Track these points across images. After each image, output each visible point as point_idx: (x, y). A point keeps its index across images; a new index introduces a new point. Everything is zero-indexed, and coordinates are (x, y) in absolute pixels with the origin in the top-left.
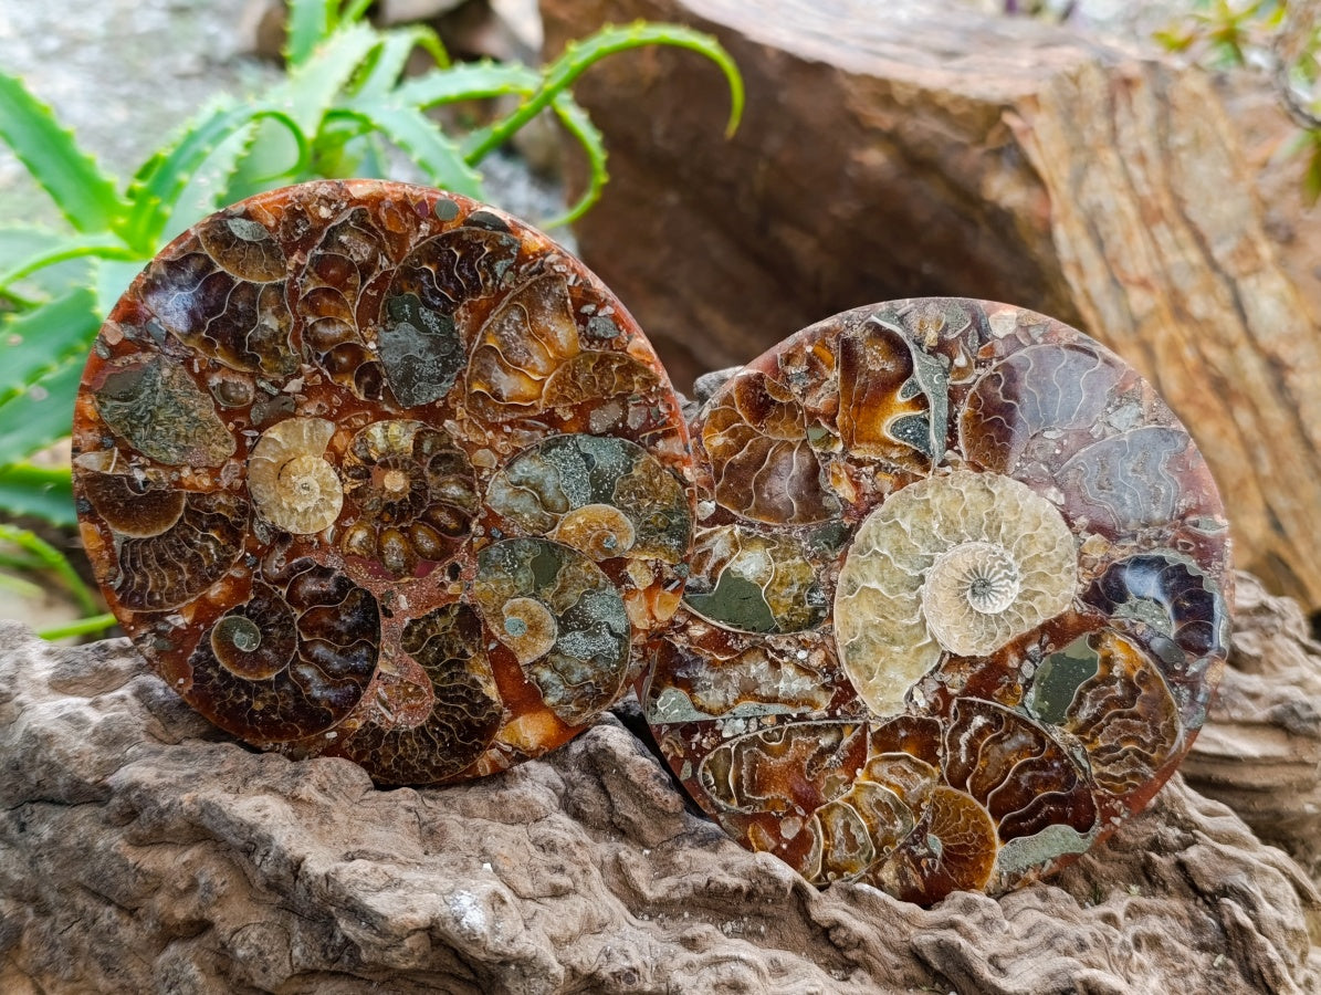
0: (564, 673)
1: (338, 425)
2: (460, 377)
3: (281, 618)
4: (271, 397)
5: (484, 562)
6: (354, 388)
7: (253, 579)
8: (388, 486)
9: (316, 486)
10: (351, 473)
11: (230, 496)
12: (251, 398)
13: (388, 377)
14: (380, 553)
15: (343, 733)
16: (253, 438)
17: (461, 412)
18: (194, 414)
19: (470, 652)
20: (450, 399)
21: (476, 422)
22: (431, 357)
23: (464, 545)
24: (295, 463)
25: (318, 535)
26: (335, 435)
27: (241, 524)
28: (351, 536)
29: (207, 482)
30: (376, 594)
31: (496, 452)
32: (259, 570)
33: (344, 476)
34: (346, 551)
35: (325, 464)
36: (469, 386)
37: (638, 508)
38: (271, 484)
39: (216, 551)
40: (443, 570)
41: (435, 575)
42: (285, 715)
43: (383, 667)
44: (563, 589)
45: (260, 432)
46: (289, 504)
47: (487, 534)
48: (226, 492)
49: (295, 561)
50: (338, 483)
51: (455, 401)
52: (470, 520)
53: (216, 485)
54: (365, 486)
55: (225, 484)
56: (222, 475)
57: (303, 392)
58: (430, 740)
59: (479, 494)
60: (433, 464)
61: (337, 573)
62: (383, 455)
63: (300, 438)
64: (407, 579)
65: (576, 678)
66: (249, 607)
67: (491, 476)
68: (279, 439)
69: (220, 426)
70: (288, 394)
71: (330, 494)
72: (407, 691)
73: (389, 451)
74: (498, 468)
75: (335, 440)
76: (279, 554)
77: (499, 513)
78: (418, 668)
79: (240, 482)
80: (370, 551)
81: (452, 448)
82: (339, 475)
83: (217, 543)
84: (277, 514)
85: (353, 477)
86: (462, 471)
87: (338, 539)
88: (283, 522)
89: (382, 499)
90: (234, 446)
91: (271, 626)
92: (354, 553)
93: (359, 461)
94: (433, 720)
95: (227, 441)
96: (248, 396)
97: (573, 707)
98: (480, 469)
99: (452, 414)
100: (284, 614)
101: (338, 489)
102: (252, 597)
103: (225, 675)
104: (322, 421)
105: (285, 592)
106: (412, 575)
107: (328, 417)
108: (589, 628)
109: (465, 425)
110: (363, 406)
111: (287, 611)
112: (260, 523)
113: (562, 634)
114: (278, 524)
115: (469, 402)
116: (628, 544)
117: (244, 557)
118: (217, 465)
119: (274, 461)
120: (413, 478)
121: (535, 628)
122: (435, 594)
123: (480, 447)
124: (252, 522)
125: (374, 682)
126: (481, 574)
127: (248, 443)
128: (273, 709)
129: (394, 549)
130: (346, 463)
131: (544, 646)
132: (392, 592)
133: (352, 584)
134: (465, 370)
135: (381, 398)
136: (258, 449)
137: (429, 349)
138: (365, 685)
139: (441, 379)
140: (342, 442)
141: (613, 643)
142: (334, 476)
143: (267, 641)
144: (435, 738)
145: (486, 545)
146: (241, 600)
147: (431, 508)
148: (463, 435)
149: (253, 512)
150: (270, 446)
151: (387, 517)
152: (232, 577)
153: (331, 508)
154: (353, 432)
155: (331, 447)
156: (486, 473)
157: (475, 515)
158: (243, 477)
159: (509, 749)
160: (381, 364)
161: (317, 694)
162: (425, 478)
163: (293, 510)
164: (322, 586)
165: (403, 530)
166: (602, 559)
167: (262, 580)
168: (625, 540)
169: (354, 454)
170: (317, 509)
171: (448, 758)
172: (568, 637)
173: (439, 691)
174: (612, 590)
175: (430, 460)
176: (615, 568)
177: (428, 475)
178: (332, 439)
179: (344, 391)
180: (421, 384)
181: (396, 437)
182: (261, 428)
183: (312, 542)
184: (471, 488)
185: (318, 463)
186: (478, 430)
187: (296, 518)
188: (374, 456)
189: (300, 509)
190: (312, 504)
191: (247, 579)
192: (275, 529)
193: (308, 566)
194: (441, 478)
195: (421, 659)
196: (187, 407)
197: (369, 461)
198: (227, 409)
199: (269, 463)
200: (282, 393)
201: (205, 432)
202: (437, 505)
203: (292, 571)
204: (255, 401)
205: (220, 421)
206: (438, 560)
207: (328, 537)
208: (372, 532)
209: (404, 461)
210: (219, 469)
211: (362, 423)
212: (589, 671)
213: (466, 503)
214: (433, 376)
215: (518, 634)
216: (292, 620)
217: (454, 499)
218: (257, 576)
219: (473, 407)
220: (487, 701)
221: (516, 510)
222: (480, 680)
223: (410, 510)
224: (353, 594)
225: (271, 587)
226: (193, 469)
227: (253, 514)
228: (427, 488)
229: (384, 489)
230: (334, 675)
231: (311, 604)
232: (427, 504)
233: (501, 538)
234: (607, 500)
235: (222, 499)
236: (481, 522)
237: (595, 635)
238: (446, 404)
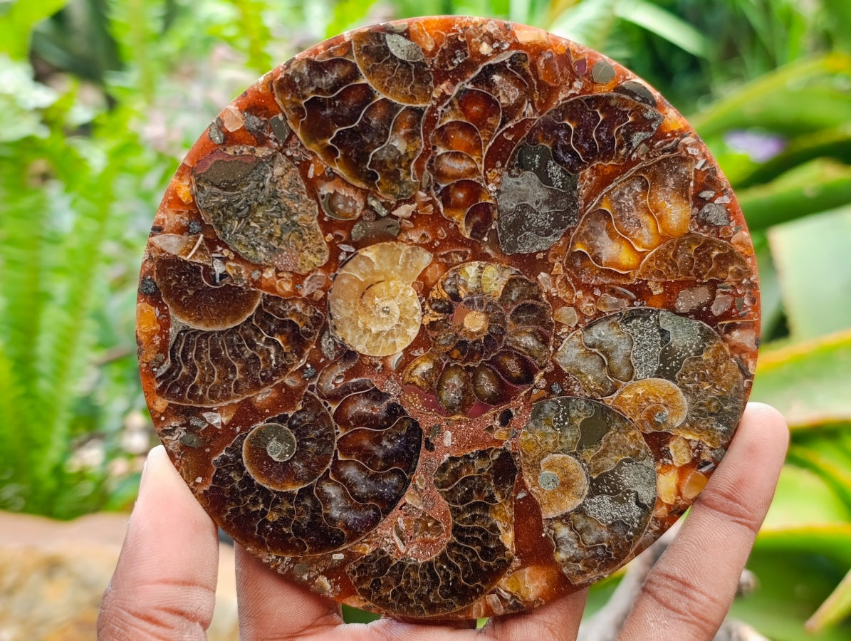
0: (579, 533)
1: (435, 257)
2: (567, 234)
3: (322, 434)
4: (378, 217)
5: (536, 414)
6: (462, 226)
7: (306, 390)
8: (467, 325)
9: (397, 312)
10: (434, 306)
11: (307, 304)
12: (358, 214)
13: (498, 220)
14: (439, 388)
15: (350, 556)
16: (348, 254)
17: (558, 268)
18: (295, 218)
19: (498, 497)
20: (551, 253)
21: (569, 280)
22: (546, 210)
23: (523, 394)
24: (382, 286)
25: (384, 359)
26: (430, 266)
27: (310, 335)
28: (416, 366)
29: (288, 287)
30: (424, 427)
31: (579, 311)
32: (315, 383)
33: (427, 307)
34: (407, 379)
35: (411, 292)
36: (573, 244)
37: (697, 390)
38: (352, 302)
39: (277, 357)
40: (495, 415)
41: (486, 418)
42: (297, 530)
43: (409, 498)
44: (605, 452)
45: (357, 249)
46: (365, 324)
47: (549, 389)
48: (304, 300)
49: (354, 380)
50: (420, 313)
51: (555, 256)
52: (536, 372)
53: (296, 292)
54: (445, 321)
55: (305, 292)
56: (305, 283)
57: (411, 219)
58: (434, 576)
59: (551, 349)
60: (517, 311)
61: (391, 400)
62: (470, 294)
63: (394, 262)
64: (458, 417)
65: (590, 539)
66: (293, 417)
67: (568, 334)
68: (374, 260)
69: (318, 234)
70: (396, 218)
71: (407, 321)
72: (426, 524)
73: (478, 290)
74: (577, 327)
75: (429, 271)
76: (340, 370)
77: (565, 369)
78: (444, 504)
79: (321, 294)
80: (431, 384)
81: (539, 300)
82: (423, 305)
83: (279, 348)
84: (349, 331)
85: (436, 309)
86: (542, 324)
87: (402, 366)
88: (352, 340)
89: (457, 336)
90: (326, 257)
91: (312, 440)
92: (414, 383)
93: (446, 295)
94: (443, 558)
95: (320, 251)
96: (355, 211)
97: (580, 566)
98: (560, 325)
99: (548, 268)
100: (327, 429)
101: (417, 318)
102: (300, 408)
103: (248, 480)
104: (422, 250)
105: (334, 408)
106: (465, 413)
107: (429, 247)
108: (618, 495)
109: (558, 281)
110: (464, 243)
111: (330, 428)
112: (330, 337)
113: (590, 496)
114: (348, 340)
115: (569, 259)
116: (678, 422)
117: (304, 367)
118: (303, 272)
119: (363, 280)
120: (491, 322)
121: (566, 485)
122: (481, 436)
123: (565, 304)
124: (322, 334)
125: (395, 512)
126: (531, 425)
127: (342, 257)
128: (285, 522)
129: (454, 386)
130: (433, 295)
131: (570, 504)
132: (440, 427)
133: (403, 412)
134: (574, 229)
135: (485, 239)
136: (349, 265)
137: (546, 202)
138: (386, 513)
139: (548, 233)
140: (435, 273)
141: (636, 511)
142: (417, 305)
143: (301, 455)
144: (440, 575)
145: (544, 398)
146: (288, 408)
147: (502, 353)
148: (553, 290)
149: (326, 324)
150: (362, 264)
151: (456, 353)
152: (284, 385)
153: (406, 335)
154: (447, 267)
155: (422, 277)
156: (565, 330)
157: (542, 368)
158: (326, 289)
159: (507, 596)
160: (495, 207)
161: (335, 513)
162: (505, 324)
163: (367, 331)
164: (373, 409)
165: (468, 369)
166: (649, 431)
167: (315, 394)
168: (676, 420)
169: (443, 288)
170: (390, 334)
171: (447, 596)
172: (596, 499)
173: (456, 530)
174: (650, 462)
175: (515, 307)
176: (658, 442)
177: (509, 321)
178: (426, 269)
179: (452, 226)
180: (528, 233)
181: (489, 280)
182: (358, 245)
183: (376, 365)
184: (545, 341)
185: (405, 290)
186: (569, 288)
187: (367, 338)
188: (462, 293)
189: (374, 330)
190: (387, 328)
191: (300, 389)
192: (343, 346)
193: (365, 387)
194: (519, 327)
195: (450, 497)
196: (289, 209)
197: (455, 297)
198: (330, 220)
199: (356, 280)
200: (390, 215)
201: (301, 238)
202: (508, 352)
203: (346, 389)
204: (361, 217)
205: (319, 230)
206: (494, 404)
207: (393, 363)
208: (437, 365)
209: (489, 304)
210: (304, 277)
211: (460, 259)
212: (606, 534)
213: (536, 354)
214: (542, 228)
215: (549, 488)
216: (333, 437)
217: (526, 349)
218: (312, 388)
219: (570, 265)
220: (501, 548)
221: (582, 371)
222: (500, 526)
223: (482, 352)
224: (401, 422)
225: (322, 401)
226: (277, 271)
227: (326, 327)
228: (504, 333)
229: (462, 326)
230: (358, 498)
231: (357, 424)
232: (500, 348)
233: (560, 394)
234: (671, 378)
235: (298, 307)
236: (546, 376)
237: (622, 502)
238: (545, 258)
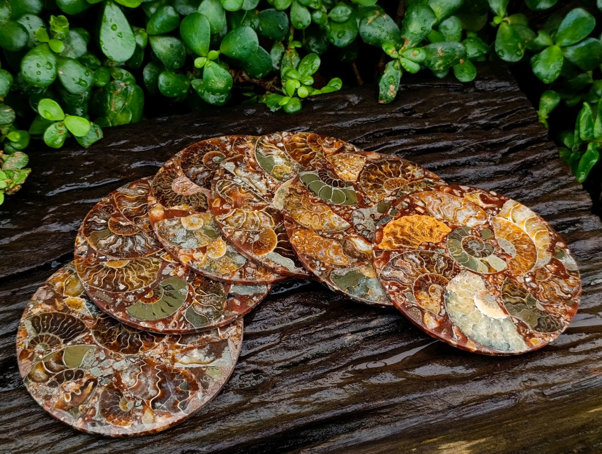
0: (174, 227)
15: (177, 170)
19: (191, 207)
37: (220, 261)
42: (189, 160)
43: (195, 186)
44: (202, 235)
58: (166, 189)
65: (171, 229)
72: (185, 189)
78: (191, 193)
94: (172, 191)
97: (161, 225)
103: (208, 151)
108: (186, 238)
113: (186, 230)
116: (210, 255)
121: (192, 225)
125: (191, 182)
128: (193, 158)
131: (185, 225)
138: (191, 180)
141: (178, 242)
143: (213, 163)
144: (167, 190)
159: (154, 206)
161: (193, 169)
166: (207, 248)
168: (210, 254)
171: (158, 191)
172: (185, 231)
173: (181, 196)
174: (196, 247)
176: (204, 250)
195: (194, 195)
212: (171, 233)
215: (191, 220)
220: (173, 206)
222: (180, 206)
230: (197, 174)
234: (226, 255)
237: (183, 238)
